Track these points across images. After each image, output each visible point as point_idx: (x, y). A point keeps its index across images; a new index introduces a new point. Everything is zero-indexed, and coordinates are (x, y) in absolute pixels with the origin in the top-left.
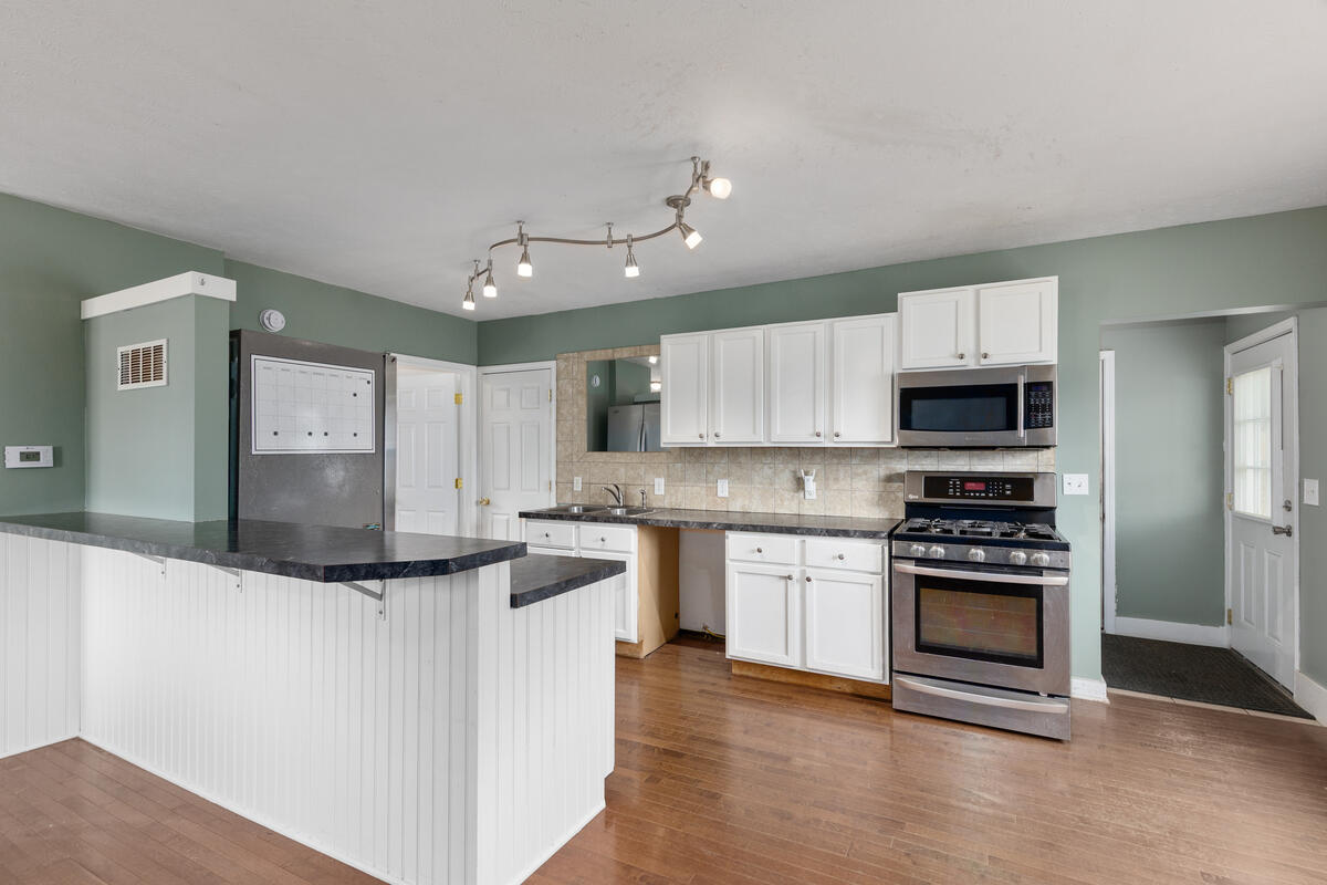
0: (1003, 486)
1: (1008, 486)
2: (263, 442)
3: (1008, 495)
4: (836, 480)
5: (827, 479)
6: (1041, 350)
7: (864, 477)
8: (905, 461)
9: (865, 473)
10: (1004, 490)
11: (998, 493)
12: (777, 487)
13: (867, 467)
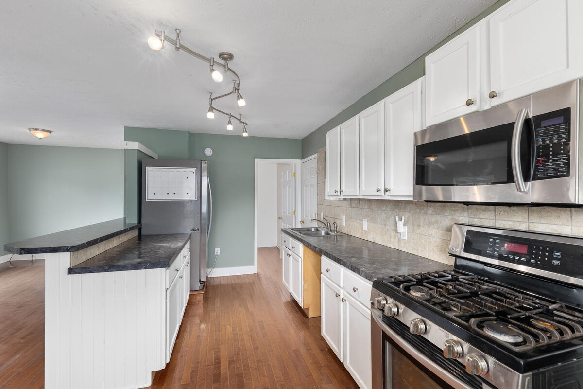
0: (551, 252)
1: (557, 254)
2: (150, 196)
3: (556, 266)
4: (419, 226)
5: (413, 224)
6: (568, 67)
7: (436, 226)
8: (466, 214)
9: (436, 222)
10: (552, 258)
11: (542, 260)
12: (388, 227)
13: (438, 218)
